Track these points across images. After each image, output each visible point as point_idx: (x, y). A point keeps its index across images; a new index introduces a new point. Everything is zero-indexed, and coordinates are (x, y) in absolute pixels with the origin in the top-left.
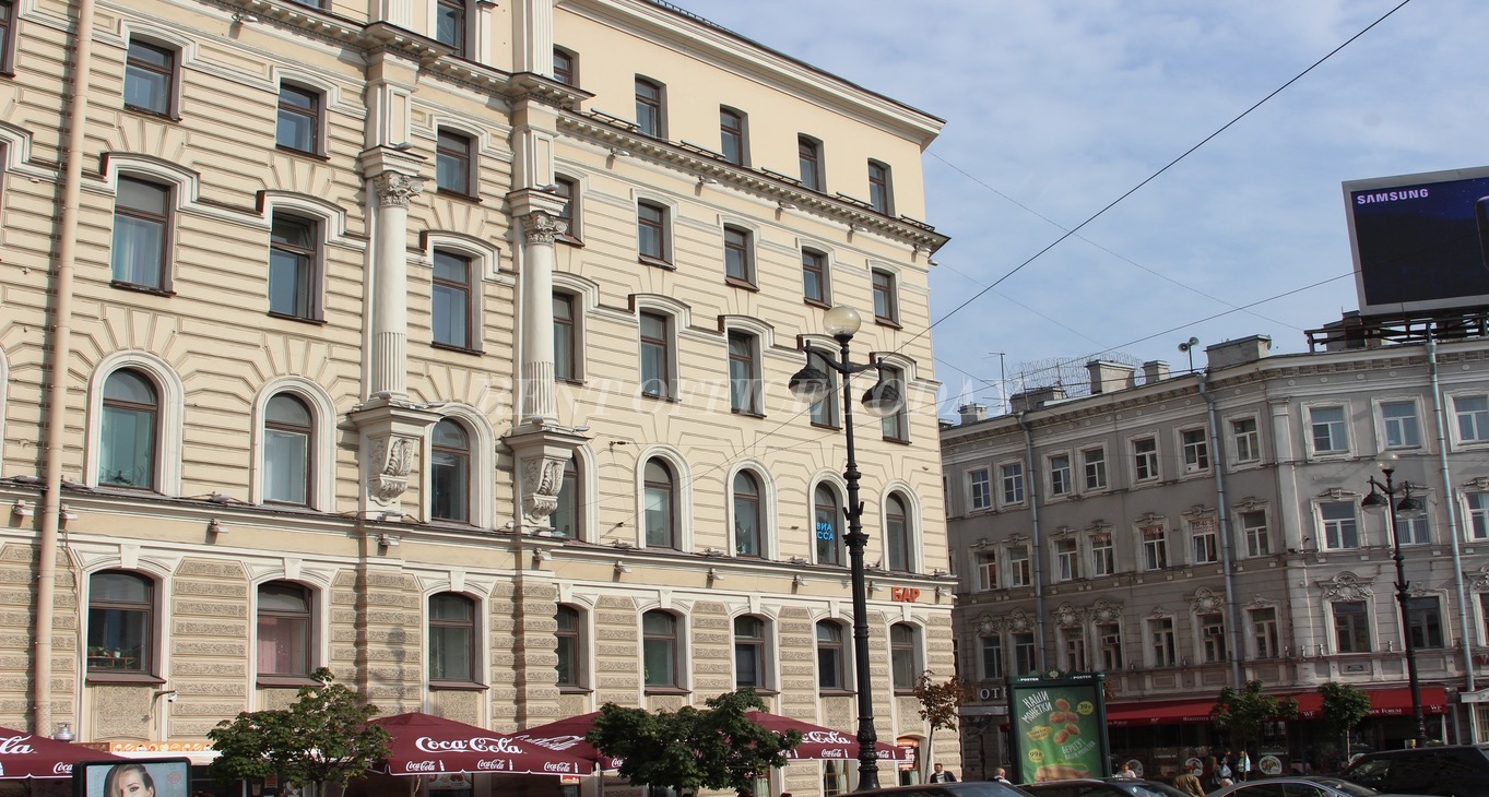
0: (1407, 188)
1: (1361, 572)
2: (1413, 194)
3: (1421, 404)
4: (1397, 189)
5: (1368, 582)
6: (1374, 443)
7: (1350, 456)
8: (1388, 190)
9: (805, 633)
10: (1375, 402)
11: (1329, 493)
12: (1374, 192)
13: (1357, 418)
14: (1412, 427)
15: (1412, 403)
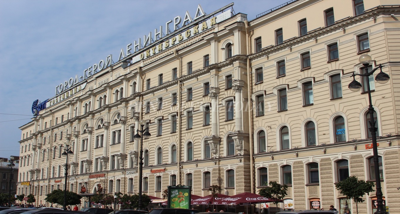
9: (329, 165)
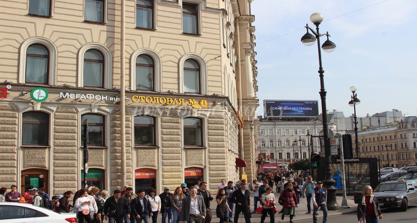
0: (272, 101)
1: (266, 150)
2: (273, 102)
3: (274, 130)
4: (271, 101)
5: (266, 151)
6: (268, 134)
7: (265, 135)
8: (270, 101)
10: (269, 129)
11: (263, 140)
12: (269, 101)
13: (266, 130)
14: (272, 132)
15: (272, 129)
